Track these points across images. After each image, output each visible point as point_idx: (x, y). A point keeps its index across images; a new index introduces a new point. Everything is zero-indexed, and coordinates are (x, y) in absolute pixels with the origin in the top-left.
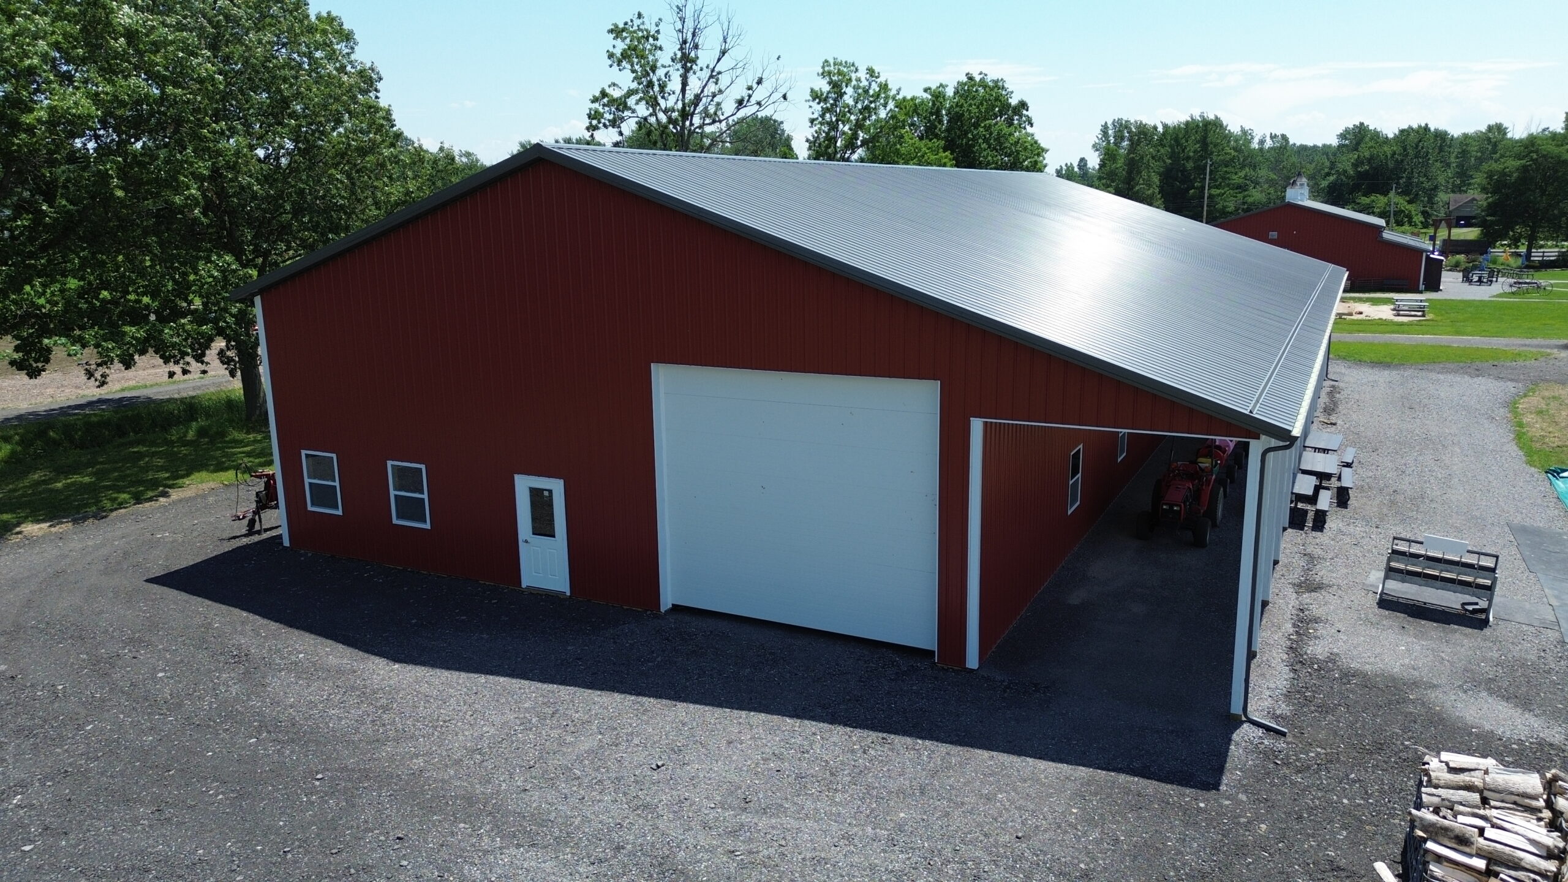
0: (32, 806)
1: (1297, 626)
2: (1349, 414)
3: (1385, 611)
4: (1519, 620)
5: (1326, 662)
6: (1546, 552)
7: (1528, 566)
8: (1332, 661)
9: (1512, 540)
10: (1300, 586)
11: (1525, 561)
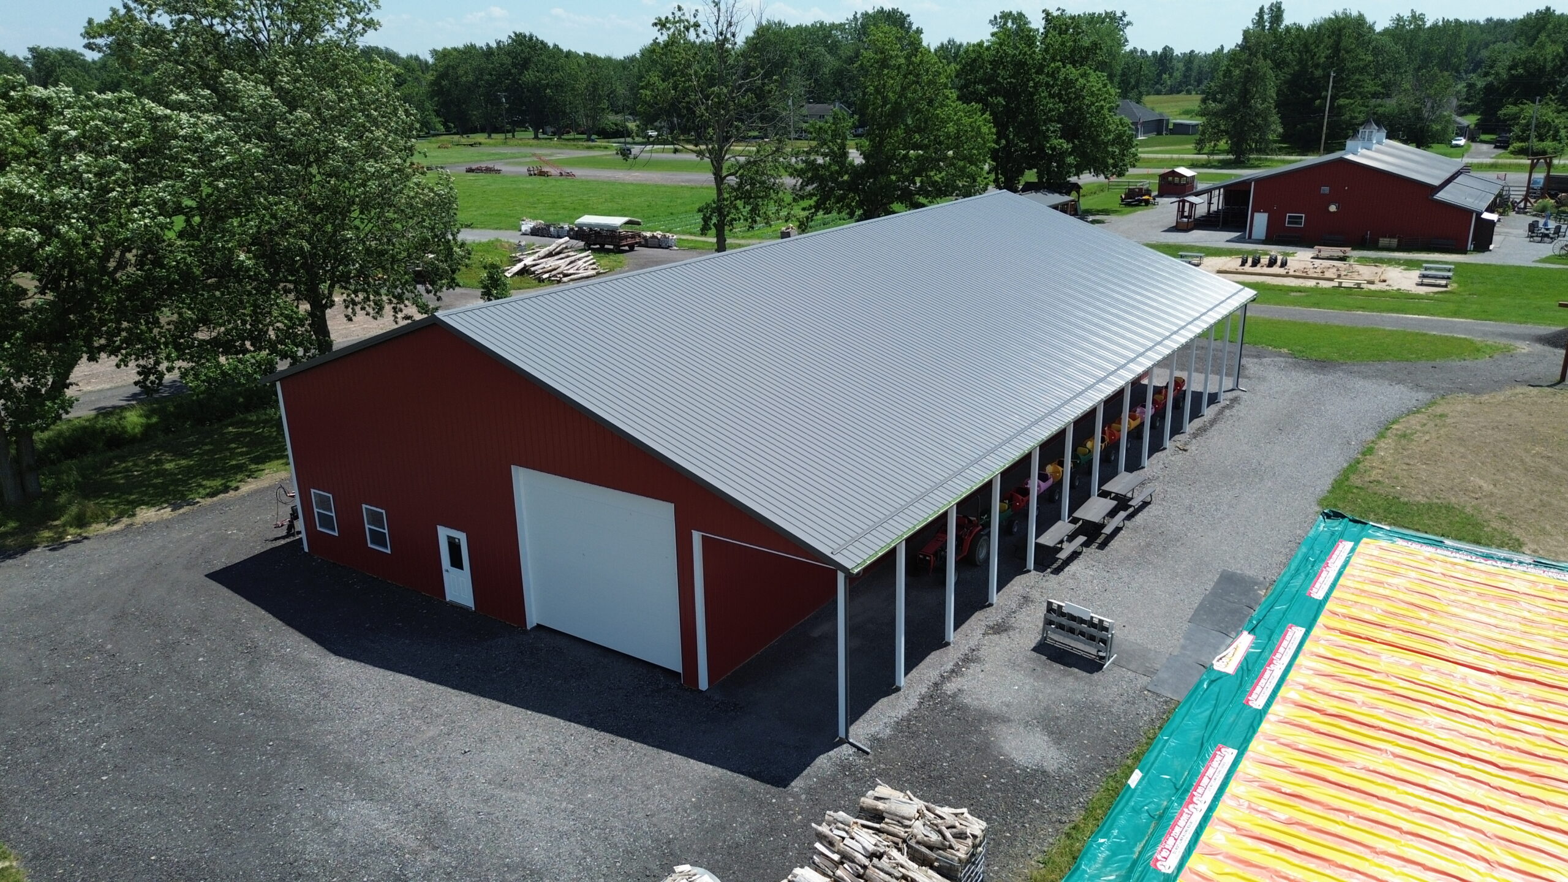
0: (110, 751)
1: (957, 664)
2: (1213, 437)
3: (1035, 654)
4: (1130, 667)
5: (950, 696)
6: (1225, 602)
7: (1193, 615)
8: (954, 696)
9: (1209, 588)
10: (993, 628)
11: (1196, 610)
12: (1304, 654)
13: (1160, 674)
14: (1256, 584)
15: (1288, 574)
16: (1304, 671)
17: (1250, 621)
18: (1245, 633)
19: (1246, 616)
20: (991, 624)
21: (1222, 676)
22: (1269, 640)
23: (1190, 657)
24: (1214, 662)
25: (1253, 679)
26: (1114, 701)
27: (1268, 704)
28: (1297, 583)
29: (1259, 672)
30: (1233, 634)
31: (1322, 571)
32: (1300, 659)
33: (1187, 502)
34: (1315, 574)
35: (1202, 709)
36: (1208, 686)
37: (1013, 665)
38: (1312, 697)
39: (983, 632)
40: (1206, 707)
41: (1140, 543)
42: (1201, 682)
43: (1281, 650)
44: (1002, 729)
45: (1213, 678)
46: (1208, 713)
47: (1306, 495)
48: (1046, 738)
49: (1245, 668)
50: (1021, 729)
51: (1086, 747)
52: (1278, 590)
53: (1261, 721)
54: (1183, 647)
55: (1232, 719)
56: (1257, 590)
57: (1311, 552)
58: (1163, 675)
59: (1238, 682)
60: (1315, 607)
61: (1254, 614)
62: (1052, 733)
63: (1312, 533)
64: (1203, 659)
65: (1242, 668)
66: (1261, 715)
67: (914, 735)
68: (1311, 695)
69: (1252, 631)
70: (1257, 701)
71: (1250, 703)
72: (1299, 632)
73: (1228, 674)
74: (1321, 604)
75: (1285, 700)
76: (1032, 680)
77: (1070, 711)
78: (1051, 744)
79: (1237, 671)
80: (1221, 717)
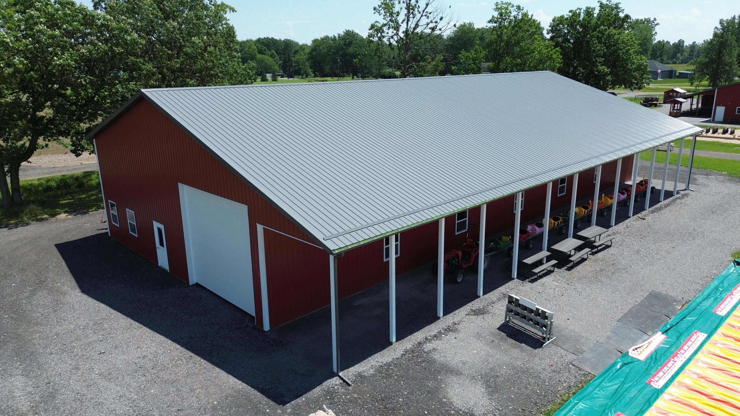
1: (440, 332)
2: (665, 213)
3: (498, 331)
4: (564, 347)
5: (425, 352)
6: (648, 310)
7: (622, 317)
8: (430, 352)
9: (639, 301)
10: (475, 311)
11: (625, 314)
12: (703, 352)
13: (585, 355)
14: (675, 301)
15: (702, 297)
16: (700, 364)
17: (665, 325)
18: (660, 333)
19: (663, 322)
20: (474, 308)
21: (633, 361)
22: (677, 340)
23: (612, 345)
24: (630, 350)
25: (659, 366)
26: (544, 369)
27: (666, 386)
28: (707, 303)
29: (664, 361)
30: (650, 333)
31: (728, 297)
32: (699, 355)
33: (636, 248)
34: (722, 299)
35: (612, 384)
36: (621, 367)
37: (479, 336)
38: (703, 384)
39: (467, 313)
40: (616, 382)
41: (596, 269)
42: (615, 364)
43: (685, 347)
44: (453, 380)
45: (626, 362)
46: (617, 386)
47: (724, 250)
48: (483, 390)
49: (654, 357)
50: (468, 381)
51: (512, 400)
52: (692, 307)
53: (657, 398)
54: (609, 338)
55: (634, 394)
56: (675, 305)
57: (721, 285)
58: (588, 355)
59: (646, 367)
60: (718, 321)
61: (670, 321)
62: (490, 387)
63: (724, 273)
64: (622, 347)
65: (652, 357)
66: (658, 393)
67: (389, 376)
68: (703, 382)
69: (665, 332)
70: (658, 383)
71: (652, 383)
72: (702, 336)
73: (639, 360)
74: (722, 319)
75: (681, 384)
76: (488, 348)
77: (509, 372)
78: (485, 395)
79: (647, 358)
80: (625, 391)
